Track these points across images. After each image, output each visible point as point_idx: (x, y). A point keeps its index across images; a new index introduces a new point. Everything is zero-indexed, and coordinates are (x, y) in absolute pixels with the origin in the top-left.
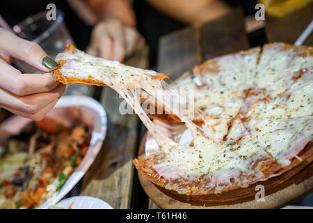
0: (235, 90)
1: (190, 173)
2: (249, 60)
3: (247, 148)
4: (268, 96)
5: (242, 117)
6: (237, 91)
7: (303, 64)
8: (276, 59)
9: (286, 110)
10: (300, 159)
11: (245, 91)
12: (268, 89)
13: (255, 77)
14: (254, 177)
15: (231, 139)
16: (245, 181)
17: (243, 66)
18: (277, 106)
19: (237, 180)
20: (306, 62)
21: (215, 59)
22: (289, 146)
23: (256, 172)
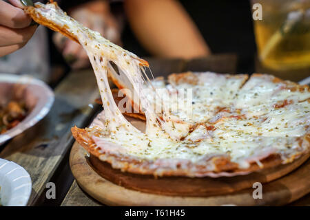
0: (208, 104)
1: (132, 154)
2: (233, 83)
3: (204, 149)
4: (243, 115)
5: (208, 125)
6: (210, 106)
7: (289, 97)
8: (262, 86)
9: (258, 129)
10: (261, 165)
11: (218, 108)
12: (244, 110)
13: (234, 98)
14: (204, 167)
15: (189, 140)
16: (194, 169)
17: (225, 86)
18: (250, 125)
19: (184, 167)
20: (293, 95)
21: (196, 74)
22: (252, 153)
23: (208, 165)
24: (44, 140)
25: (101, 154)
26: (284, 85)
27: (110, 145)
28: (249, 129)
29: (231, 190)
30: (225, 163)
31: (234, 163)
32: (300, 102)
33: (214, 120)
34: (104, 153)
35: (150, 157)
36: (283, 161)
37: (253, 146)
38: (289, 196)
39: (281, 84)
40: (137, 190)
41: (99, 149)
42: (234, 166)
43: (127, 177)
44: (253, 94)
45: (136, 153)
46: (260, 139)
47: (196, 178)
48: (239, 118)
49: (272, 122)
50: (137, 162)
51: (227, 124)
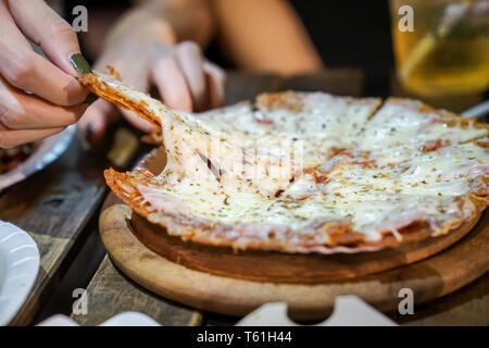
0: (319, 143)
1: (199, 215)
2: (357, 111)
3: (311, 210)
4: (373, 161)
5: (319, 175)
6: (321, 146)
7: (444, 135)
8: (402, 118)
9: (396, 182)
10: (399, 237)
11: (334, 149)
12: (374, 154)
13: (359, 134)
14: (312, 238)
15: (288, 197)
16: (295, 240)
17: (345, 115)
18: (383, 176)
19: (279, 236)
20: (450, 133)
21: (301, 95)
22: (386, 219)
23: (318, 234)
24: (59, 192)
25: (150, 212)
26: (437, 117)
27: (166, 200)
28: (381, 183)
29: (352, 275)
30: (344, 232)
31: (357, 233)
32: (461, 143)
33: (327, 168)
34: (156, 211)
35: (226, 221)
36: (433, 231)
37: (389, 208)
38: (440, 286)
39: (432, 115)
40: (205, 272)
41: (148, 204)
42: (357, 238)
43: (189, 252)
44: (389, 130)
45: (205, 214)
46: (398, 197)
47: (298, 254)
48: (365, 165)
49: (416, 173)
50: (206, 228)
51: (347, 174)
